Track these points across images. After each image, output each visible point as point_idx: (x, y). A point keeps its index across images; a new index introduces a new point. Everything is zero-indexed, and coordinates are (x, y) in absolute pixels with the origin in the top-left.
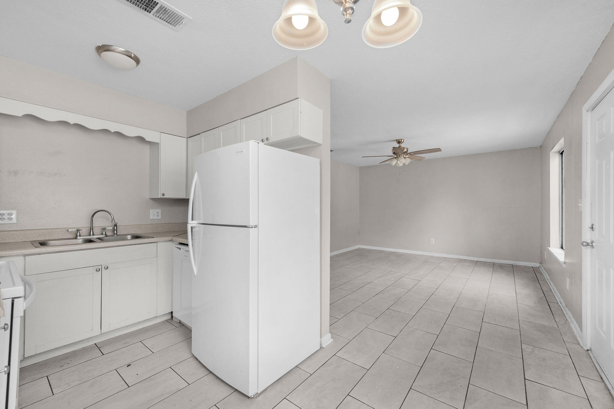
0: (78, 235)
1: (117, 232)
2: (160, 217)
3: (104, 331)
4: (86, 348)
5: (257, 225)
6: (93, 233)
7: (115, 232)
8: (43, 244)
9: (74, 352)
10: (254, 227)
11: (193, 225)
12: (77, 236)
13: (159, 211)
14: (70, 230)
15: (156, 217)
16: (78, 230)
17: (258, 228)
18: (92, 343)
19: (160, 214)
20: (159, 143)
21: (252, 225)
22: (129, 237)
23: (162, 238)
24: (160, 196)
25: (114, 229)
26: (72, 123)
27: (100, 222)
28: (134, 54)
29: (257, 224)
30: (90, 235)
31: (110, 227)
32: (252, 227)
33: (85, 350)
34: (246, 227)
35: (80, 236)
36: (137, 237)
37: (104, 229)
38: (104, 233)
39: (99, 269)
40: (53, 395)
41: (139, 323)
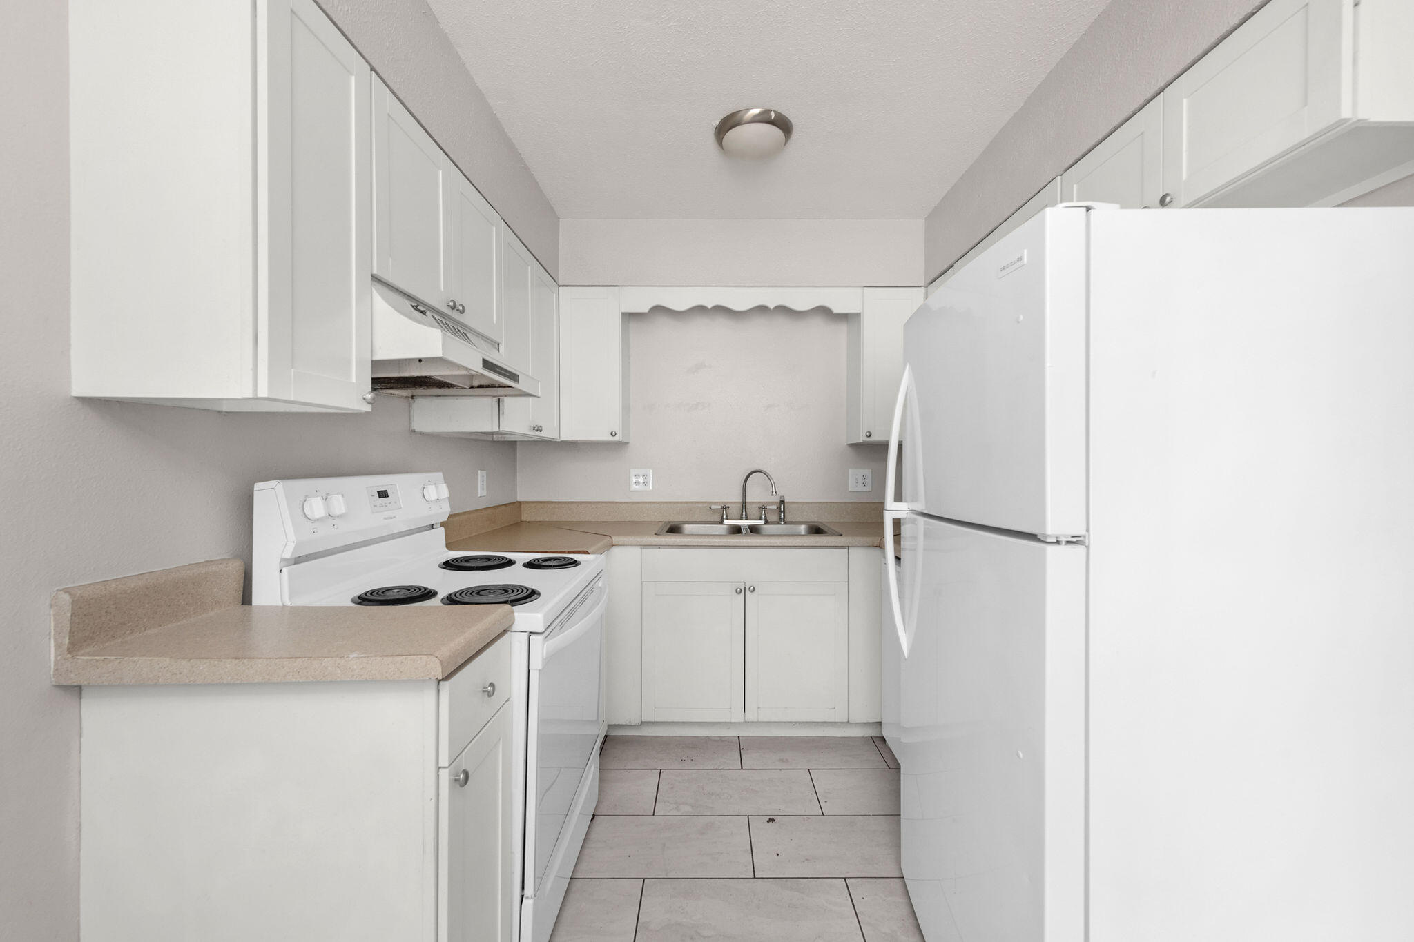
0: (725, 517)
1: (784, 516)
2: (868, 488)
3: (750, 716)
4: (723, 739)
5: (1084, 536)
6: (746, 515)
7: (782, 516)
8: (674, 529)
9: (708, 739)
10: (1068, 542)
11: (898, 516)
12: (722, 518)
13: (868, 472)
14: (713, 507)
15: (860, 488)
16: (725, 508)
17: (1088, 547)
18: (733, 733)
19: (869, 480)
20: (860, 314)
21: (1057, 533)
22: (802, 529)
23: (858, 539)
24: (862, 439)
25: (780, 509)
26: (710, 307)
27: (758, 494)
28: (775, 112)
29: (1082, 532)
30: (741, 519)
31: (772, 505)
32: (1058, 542)
33: (721, 740)
34: (1033, 537)
35: (727, 519)
36: (816, 530)
37: (763, 508)
38: (763, 517)
39: (741, 590)
40: (654, 815)
41: (816, 724)
